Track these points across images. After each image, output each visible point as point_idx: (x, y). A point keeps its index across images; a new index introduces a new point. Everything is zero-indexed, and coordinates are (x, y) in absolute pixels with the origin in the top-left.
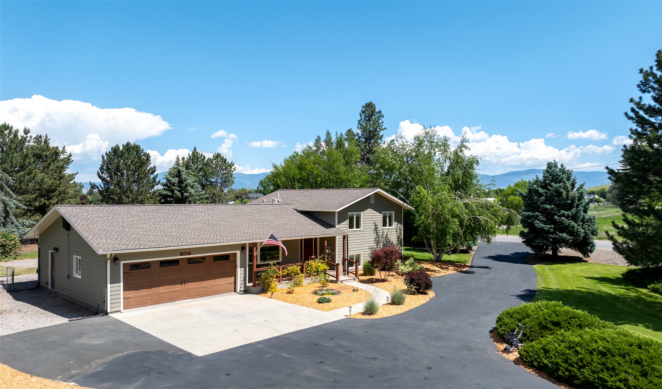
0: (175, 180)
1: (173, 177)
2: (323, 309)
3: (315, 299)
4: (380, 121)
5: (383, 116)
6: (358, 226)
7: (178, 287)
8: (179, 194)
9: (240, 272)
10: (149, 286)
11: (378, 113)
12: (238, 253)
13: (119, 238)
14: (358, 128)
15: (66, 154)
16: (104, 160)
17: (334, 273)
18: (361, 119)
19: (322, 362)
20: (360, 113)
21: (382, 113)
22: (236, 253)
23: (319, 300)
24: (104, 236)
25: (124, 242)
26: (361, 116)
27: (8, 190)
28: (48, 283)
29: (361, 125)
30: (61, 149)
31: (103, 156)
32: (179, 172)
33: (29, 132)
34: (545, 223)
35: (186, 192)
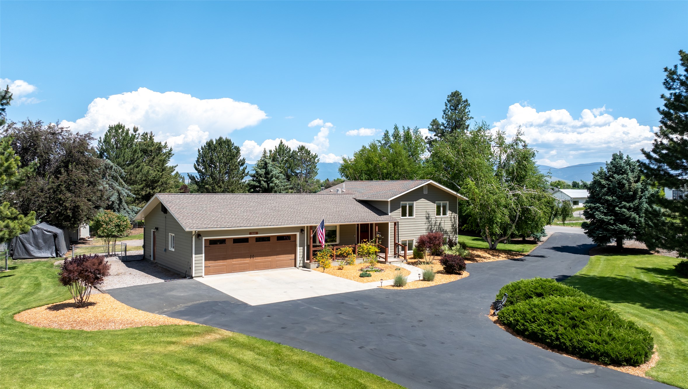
0: (262, 172)
1: (260, 169)
2: (363, 282)
3: (359, 274)
4: (467, 110)
5: (469, 105)
6: (411, 214)
7: (247, 260)
8: (265, 185)
9: (299, 250)
10: (225, 258)
11: (464, 102)
12: (298, 234)
13: (202, 220)
14: (443, 118)
15: (167, 149)
16: (200, 153)
17: (383, 255)
18: (447, 109)
19: (341, 313)
20: (445, 103)
21: (469, 102)
22: (296, 235)
23: (361, 274)
24: (191, 218)
25: (205, 222)
26: (446, 106)
27: (121, 181)
28: (151, 256)
29: (446, 115)
30: (163, 144)
31: (199, 149)
32: (266, 164)
33: (137, 130)
34: (606, 214)
35: (272, 182)
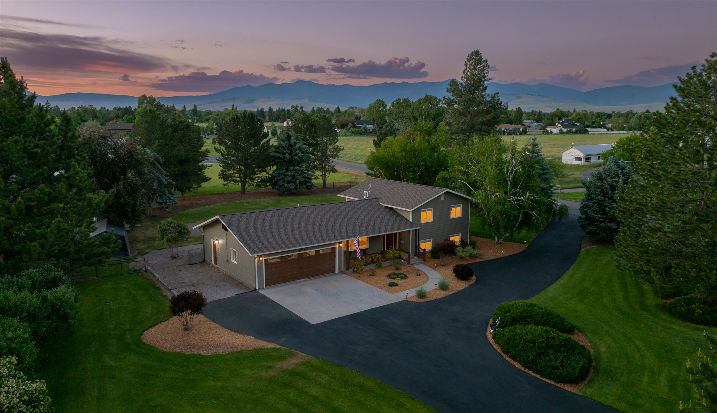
0: (286, 144)
1: (284, 141)
2: (391, 292)
3: (388, 282)
4: (486, 71)
5: (489, 66)
7: (297, 272)
9: (338, 259)
11: (484, 62)
13: (261, 243)
14: (462, 78)
18: (466, 68)
21: (488, 63)
22: (335, 247)
23: (389, 284)
27: (160, 167)
28: (211, 261)
29: (466, 75)
